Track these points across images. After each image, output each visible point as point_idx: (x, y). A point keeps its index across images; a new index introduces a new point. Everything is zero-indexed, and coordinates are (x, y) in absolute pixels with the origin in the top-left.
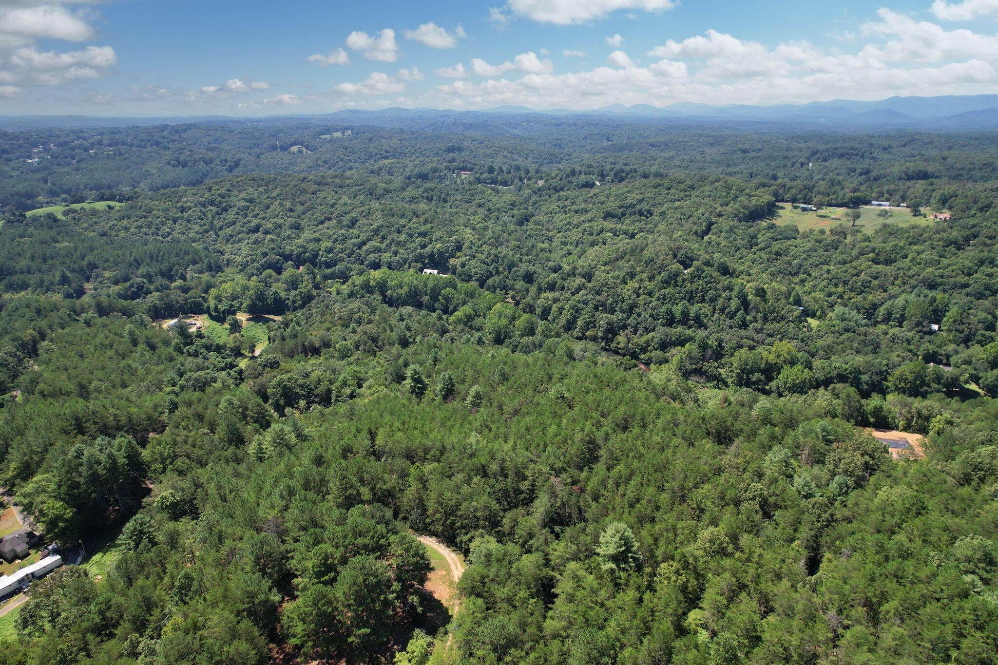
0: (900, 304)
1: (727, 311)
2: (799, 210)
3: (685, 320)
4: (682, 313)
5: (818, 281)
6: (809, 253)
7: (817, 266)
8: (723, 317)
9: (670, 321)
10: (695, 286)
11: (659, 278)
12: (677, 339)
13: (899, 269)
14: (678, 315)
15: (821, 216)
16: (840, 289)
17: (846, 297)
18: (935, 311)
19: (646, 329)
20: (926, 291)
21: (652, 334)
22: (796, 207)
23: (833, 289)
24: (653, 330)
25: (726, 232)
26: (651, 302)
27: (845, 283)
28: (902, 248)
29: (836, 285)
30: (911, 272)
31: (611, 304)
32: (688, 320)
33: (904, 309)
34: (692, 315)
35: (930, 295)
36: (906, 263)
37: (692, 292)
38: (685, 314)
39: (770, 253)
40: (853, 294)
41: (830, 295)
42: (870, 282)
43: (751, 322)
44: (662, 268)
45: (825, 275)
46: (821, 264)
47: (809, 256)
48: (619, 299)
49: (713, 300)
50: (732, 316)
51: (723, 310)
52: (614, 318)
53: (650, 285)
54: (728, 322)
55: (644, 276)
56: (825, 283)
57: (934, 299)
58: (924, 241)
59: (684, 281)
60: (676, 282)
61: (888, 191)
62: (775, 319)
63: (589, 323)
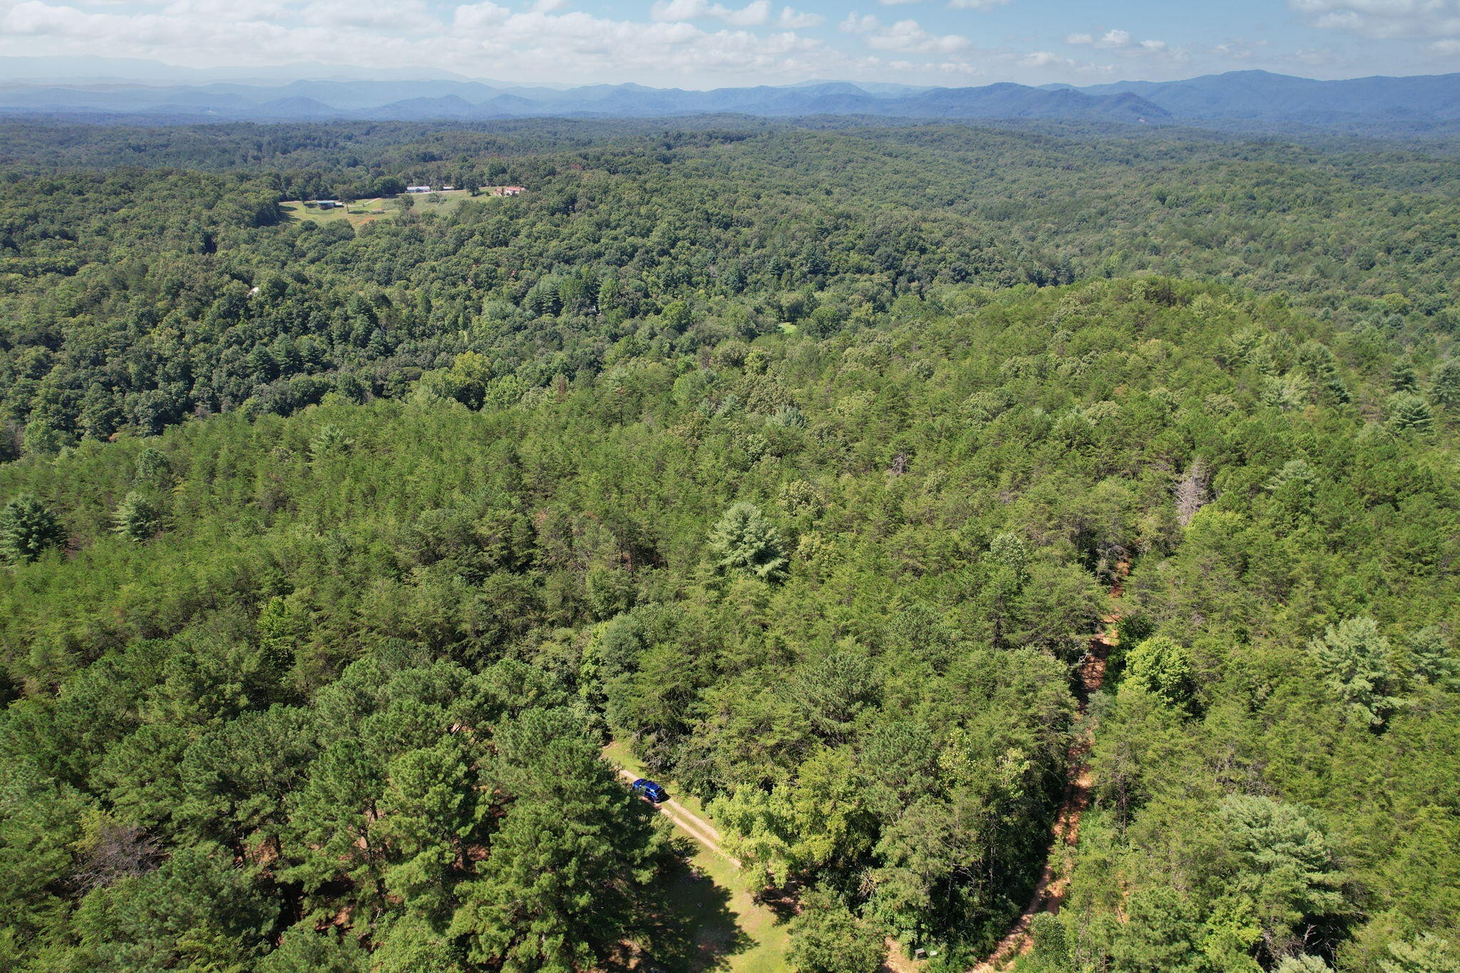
0: (548, 289)
1: (353, 335)
2: (318, 208)
3: (296, 364)
4: (288, 353)
5: (427, 284)
6: (393, 251)
7: (413, 266)
8: (350, 347)
9: (272, 372)
10: (282, 311)
11: (210, 312)
12: (305, 394)
13: (521, 248)
14: (280, 359)
15: (355, 212)
16: (462, 288)
17: (474, 296)
18: (587, 288)
19: (235, 397)
20: (567, 267)
21: (249, 401)
22: (311, 206)
23: (453, 291)
24: (248, 395)
25: (246, 242)
26: (219, 352)
27: (464, 279)
28: (508, 224)
29: (454, 284)
30: (535, 250)
31: (140, 374)
32: (301, 364)
33: (556, 293)
34: (304, 353)
35: (573, 270)
36: (522, 240)
37: (282, 321)
38: (293, 354)
39: (333, 261)
40: (481, 291)
41: (453, 298)
42: (495, 270)
43: (397, 345)
44: (212, 292)
45: (432, 275)
46: (416, 262)
47: (394, 255)
48: (153, 361)
49: (322, 326)
50: (363, 341)
51: (345, 337)
52: (159, 394)
53: (201, 326)
54: (362, 352)
55: (181, 312)
56: (437, 284)
57: (579, 276)
58: (526, 213)
59: (261, 306)
60: (248, 310)
61: (415, 174)
62: (423, 334)
63: (109, 418)
